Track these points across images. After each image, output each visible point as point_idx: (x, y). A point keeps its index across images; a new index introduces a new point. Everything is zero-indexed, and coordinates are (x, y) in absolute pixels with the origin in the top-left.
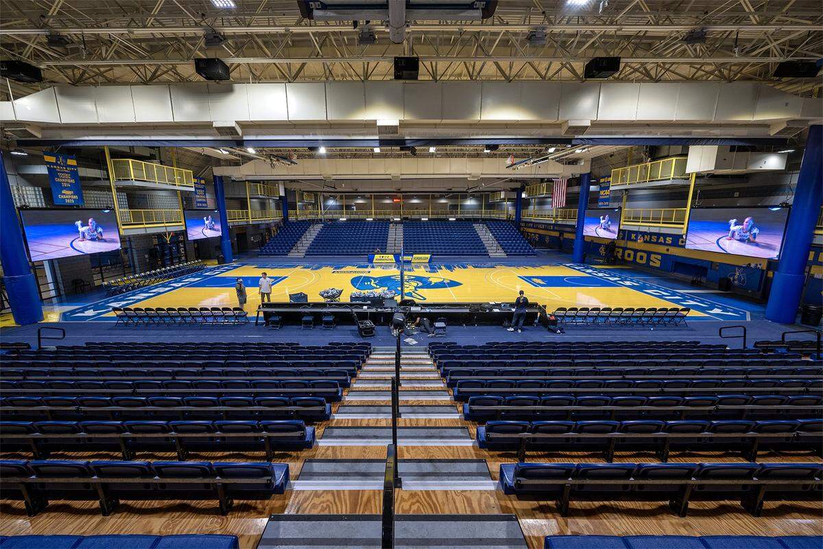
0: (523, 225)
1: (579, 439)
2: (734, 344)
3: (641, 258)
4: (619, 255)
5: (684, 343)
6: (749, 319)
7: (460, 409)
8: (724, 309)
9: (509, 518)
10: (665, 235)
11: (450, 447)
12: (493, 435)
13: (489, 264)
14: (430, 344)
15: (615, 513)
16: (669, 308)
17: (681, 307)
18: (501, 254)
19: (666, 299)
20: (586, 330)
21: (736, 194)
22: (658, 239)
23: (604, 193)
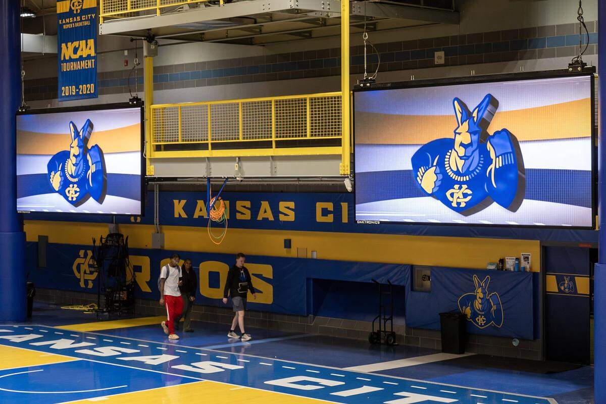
3: (213, 277)
4: (143, 278)
21: (440, 57)
22: (255, 210)
23: (76, 50)
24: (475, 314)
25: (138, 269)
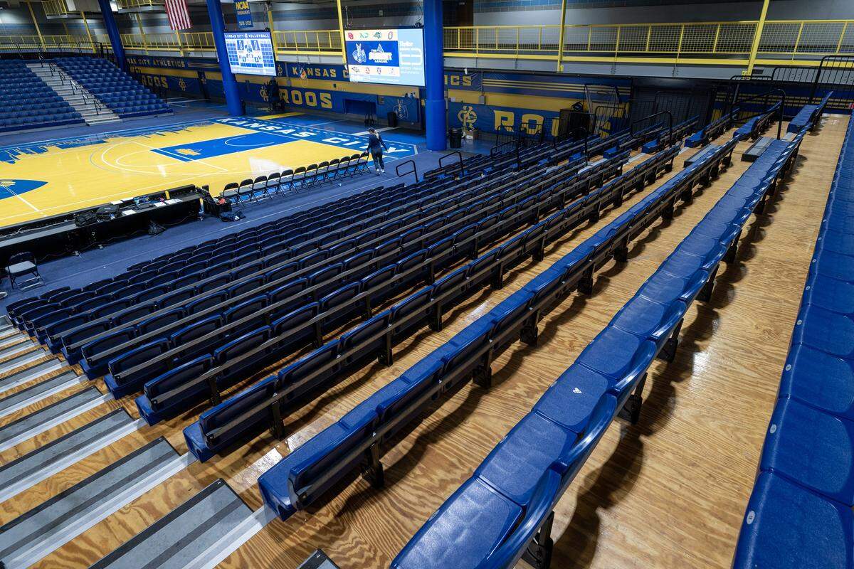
0: (132, 61)
1: (281, 343)
2: (409, 181)
3: (311, 98)
4: (286, 98)
5: (371, 191)
6: (416, 153)
7: (104, 387)
8: (397, 147)
9: (213, 489)
10: (329, 67)
11: (97, 454)
12: (161, 398)
13: (92, 137)
14: (9, 308)
15: (334, 399)
16: (350, 156)
17: (361, 153)
18: (108, 117)
19: (346, 147)
20: (271, 205)
21: (381, 13)
22: (322, 72)
23: (241, 6)
24: (399, 113)
25: (284, 94)
